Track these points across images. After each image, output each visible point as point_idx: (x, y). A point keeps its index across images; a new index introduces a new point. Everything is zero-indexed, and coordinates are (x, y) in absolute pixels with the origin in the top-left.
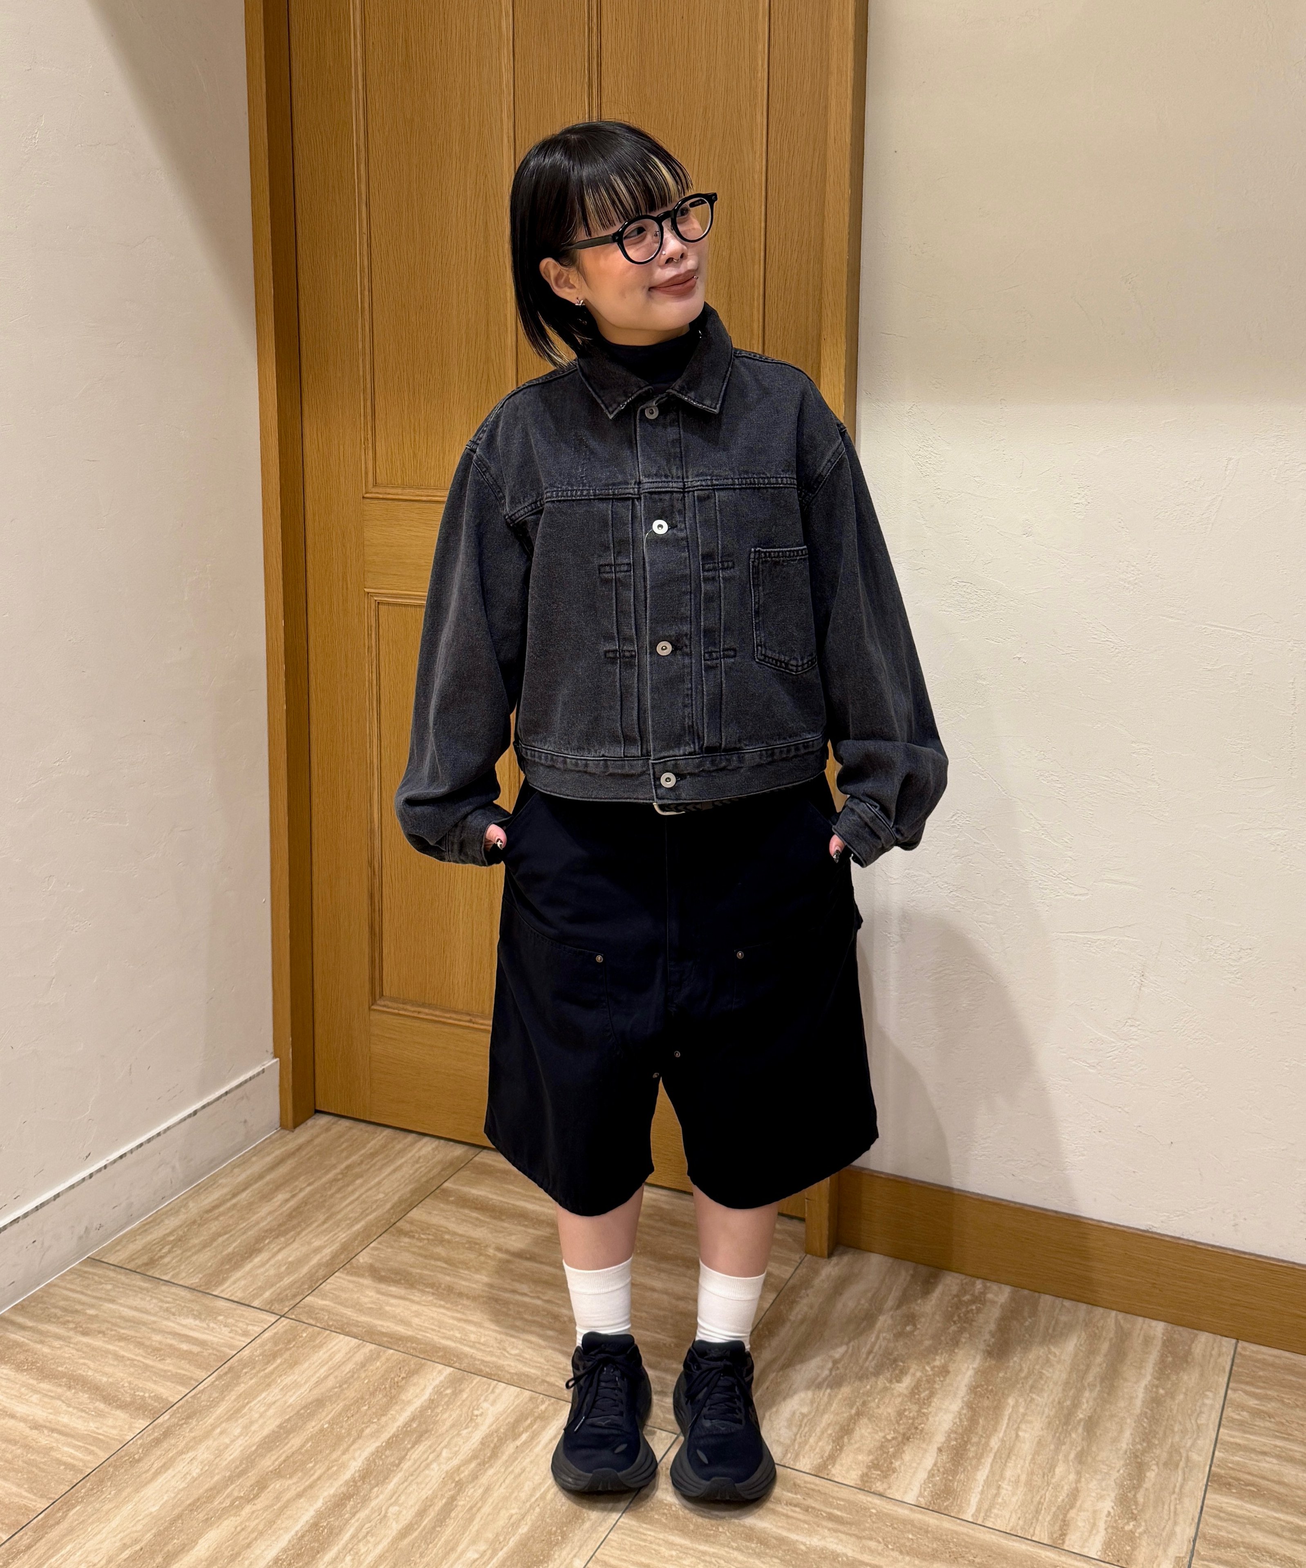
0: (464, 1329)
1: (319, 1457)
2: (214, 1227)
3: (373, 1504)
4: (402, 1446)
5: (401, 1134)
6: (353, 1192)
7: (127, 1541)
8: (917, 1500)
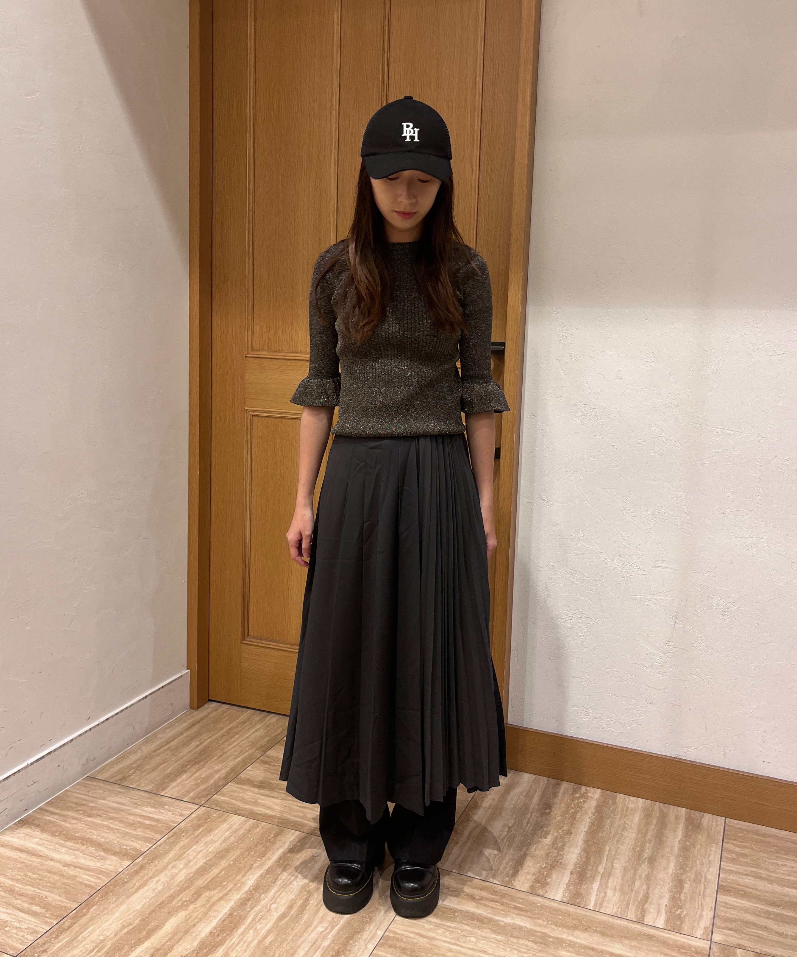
0: (304, 811)
1: (230, 879)
2: (158, 759)
3: (263, 903)
4: (276, 872)
5: (258, 712)
6: (235, 741)
7: (125, 924)
8: (562, 899)
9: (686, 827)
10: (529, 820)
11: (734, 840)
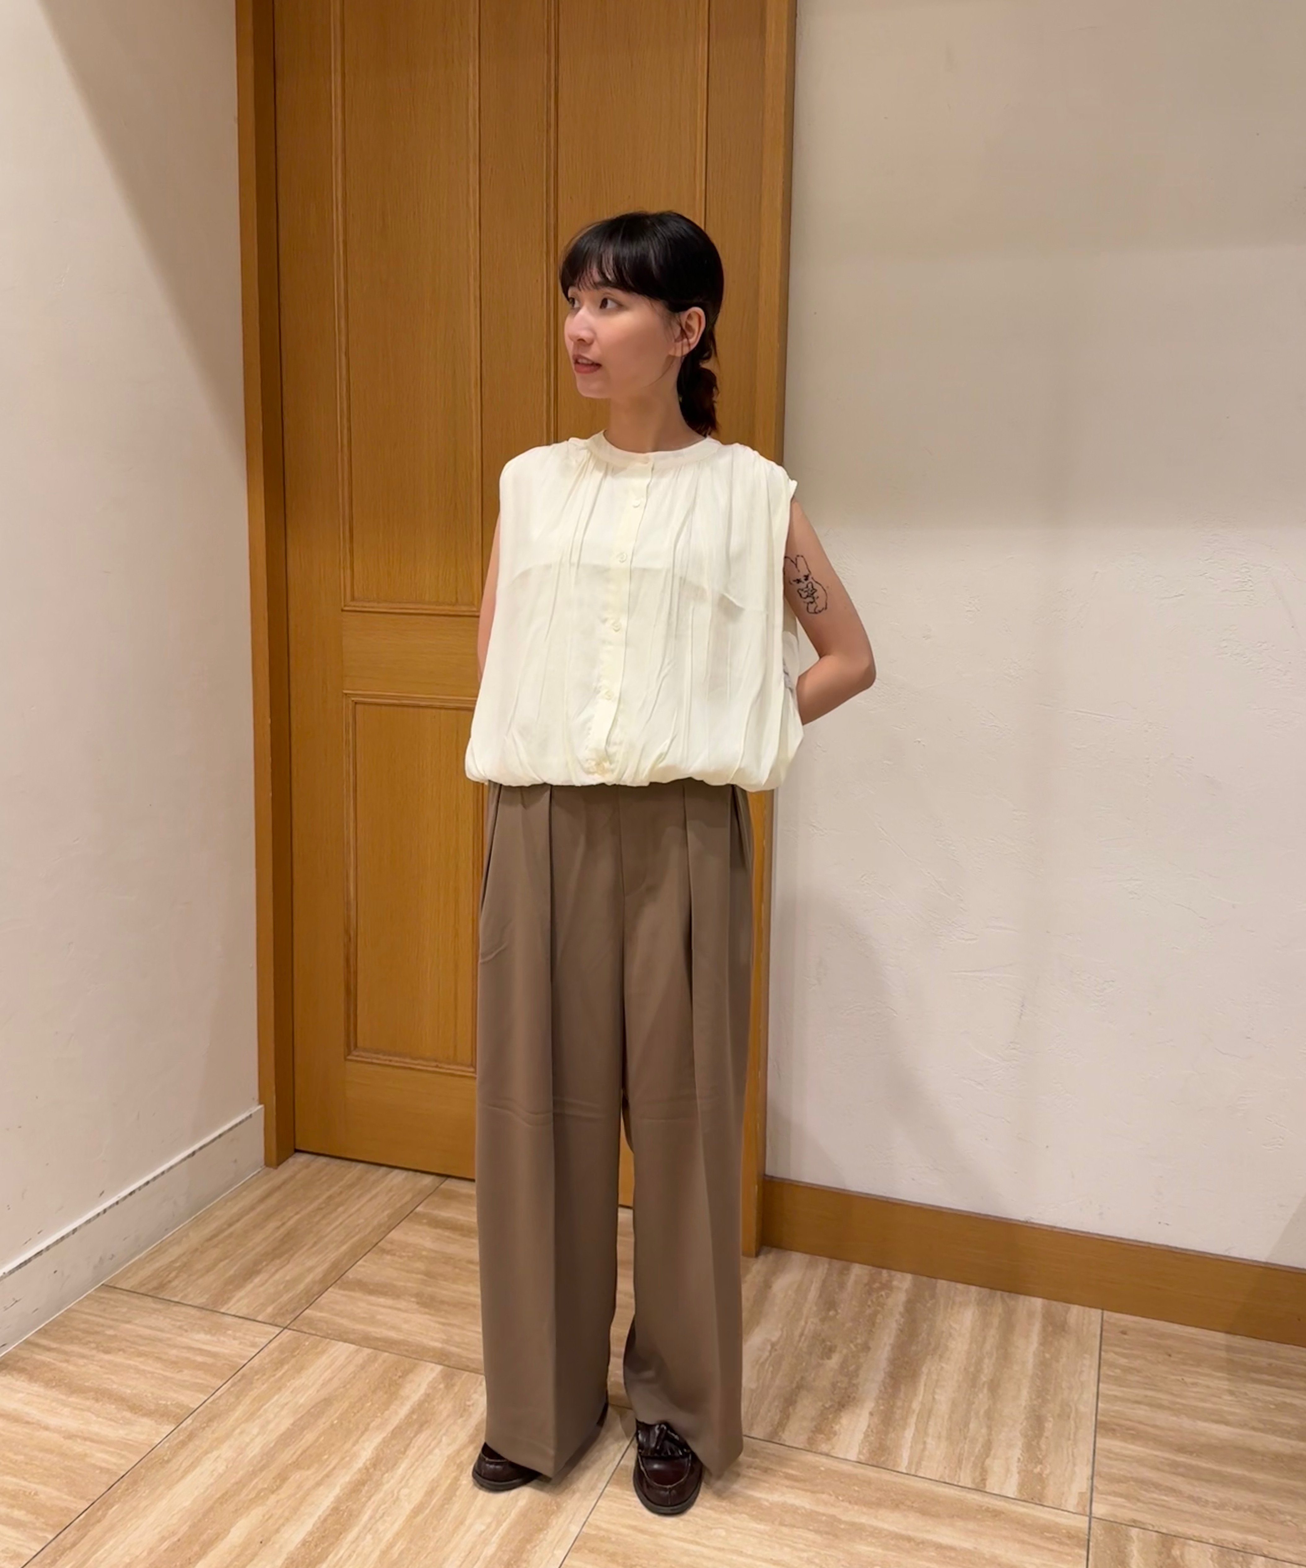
1: (333, 1450)
2: (215, 1253)
4: (406, 1435)
5: (374, 1168)
6: (336, 1218)
7: (165, 1533)
8: (858, 1457)
9: (1044, 1328)
10: (804, 1328)
11: (1116, 1345)
